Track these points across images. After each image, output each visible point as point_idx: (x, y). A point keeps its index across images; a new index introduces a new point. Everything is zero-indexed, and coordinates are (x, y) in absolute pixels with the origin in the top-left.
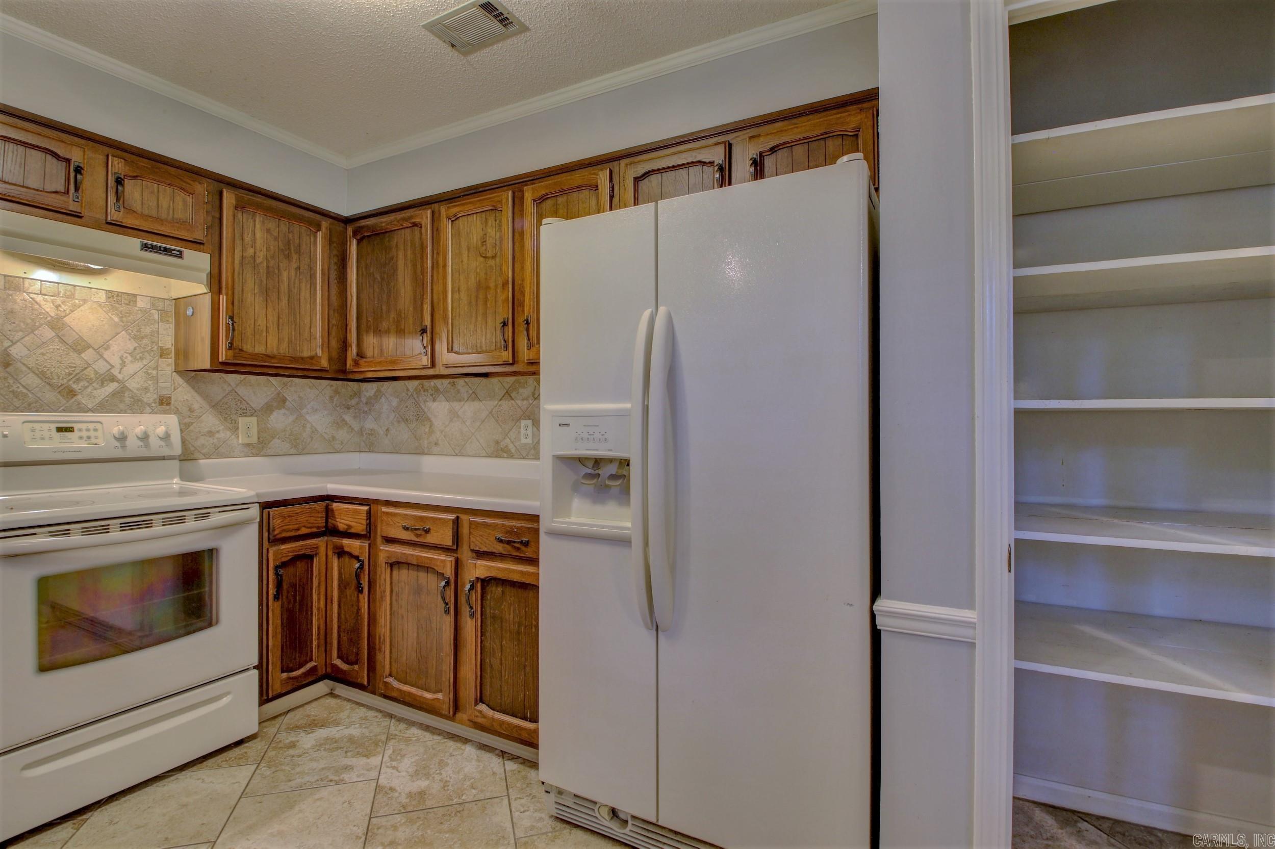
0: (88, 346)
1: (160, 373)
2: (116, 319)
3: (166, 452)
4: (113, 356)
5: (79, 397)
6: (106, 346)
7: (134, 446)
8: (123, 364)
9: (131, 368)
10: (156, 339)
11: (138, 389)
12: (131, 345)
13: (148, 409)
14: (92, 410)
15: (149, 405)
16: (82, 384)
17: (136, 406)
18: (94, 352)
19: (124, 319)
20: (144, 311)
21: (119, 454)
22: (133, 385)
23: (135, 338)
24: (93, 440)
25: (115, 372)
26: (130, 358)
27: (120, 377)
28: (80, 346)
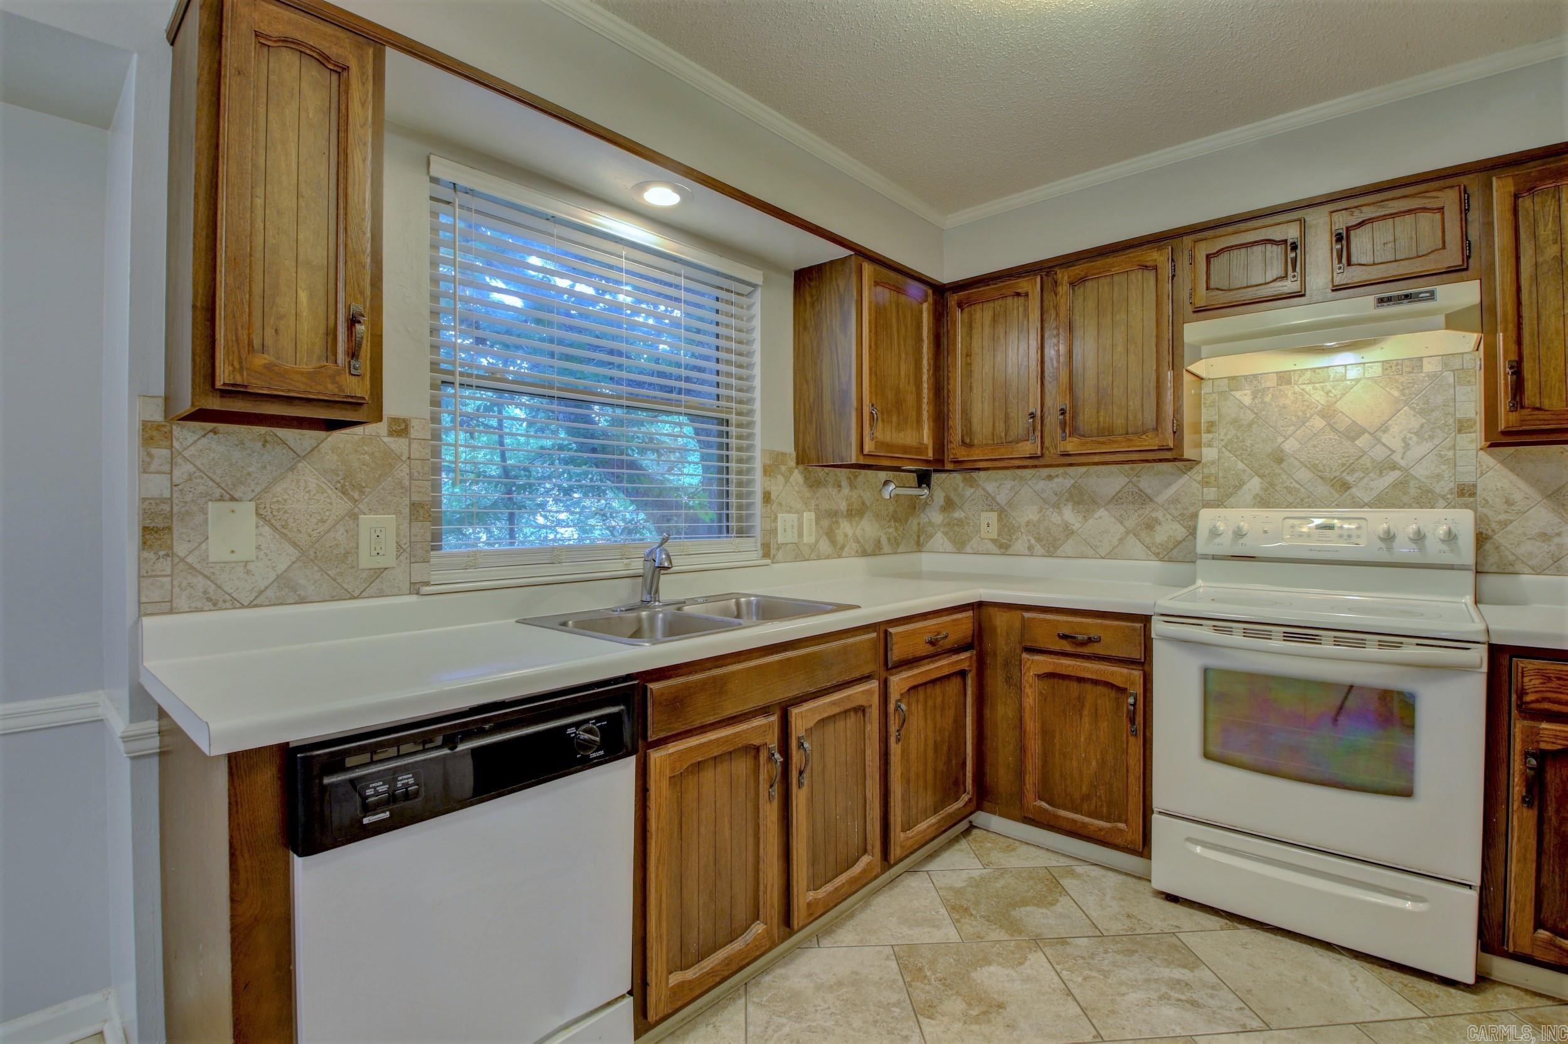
0: (1363, 431)
1: (1459, 453)
2: (1396, 393)
3: (1450, 559)
4: (1392, 439)
5: (1354, 490)
6: (1384, 428)
7: (1404, 550)
8: (1407, 446)
9: (1419, 450)
10: (1451, 410)
11: (1427, 478)
12: (1416, 423)
13: (1442, 502)
14: (1368, 505)
15: (1443, 497)
16: (1357, 475)
17: (1426, 499)
18: (1370, 437)
19: (1407, 391)
20: (1433, 376)
21: (1385, 557)
22: (1420, 472)
23: (1422, 412)
24: (1354, 540)
25: (1397, 457)
26: (1415, 438)
27: (1403, 463)
28: (1354, 432)
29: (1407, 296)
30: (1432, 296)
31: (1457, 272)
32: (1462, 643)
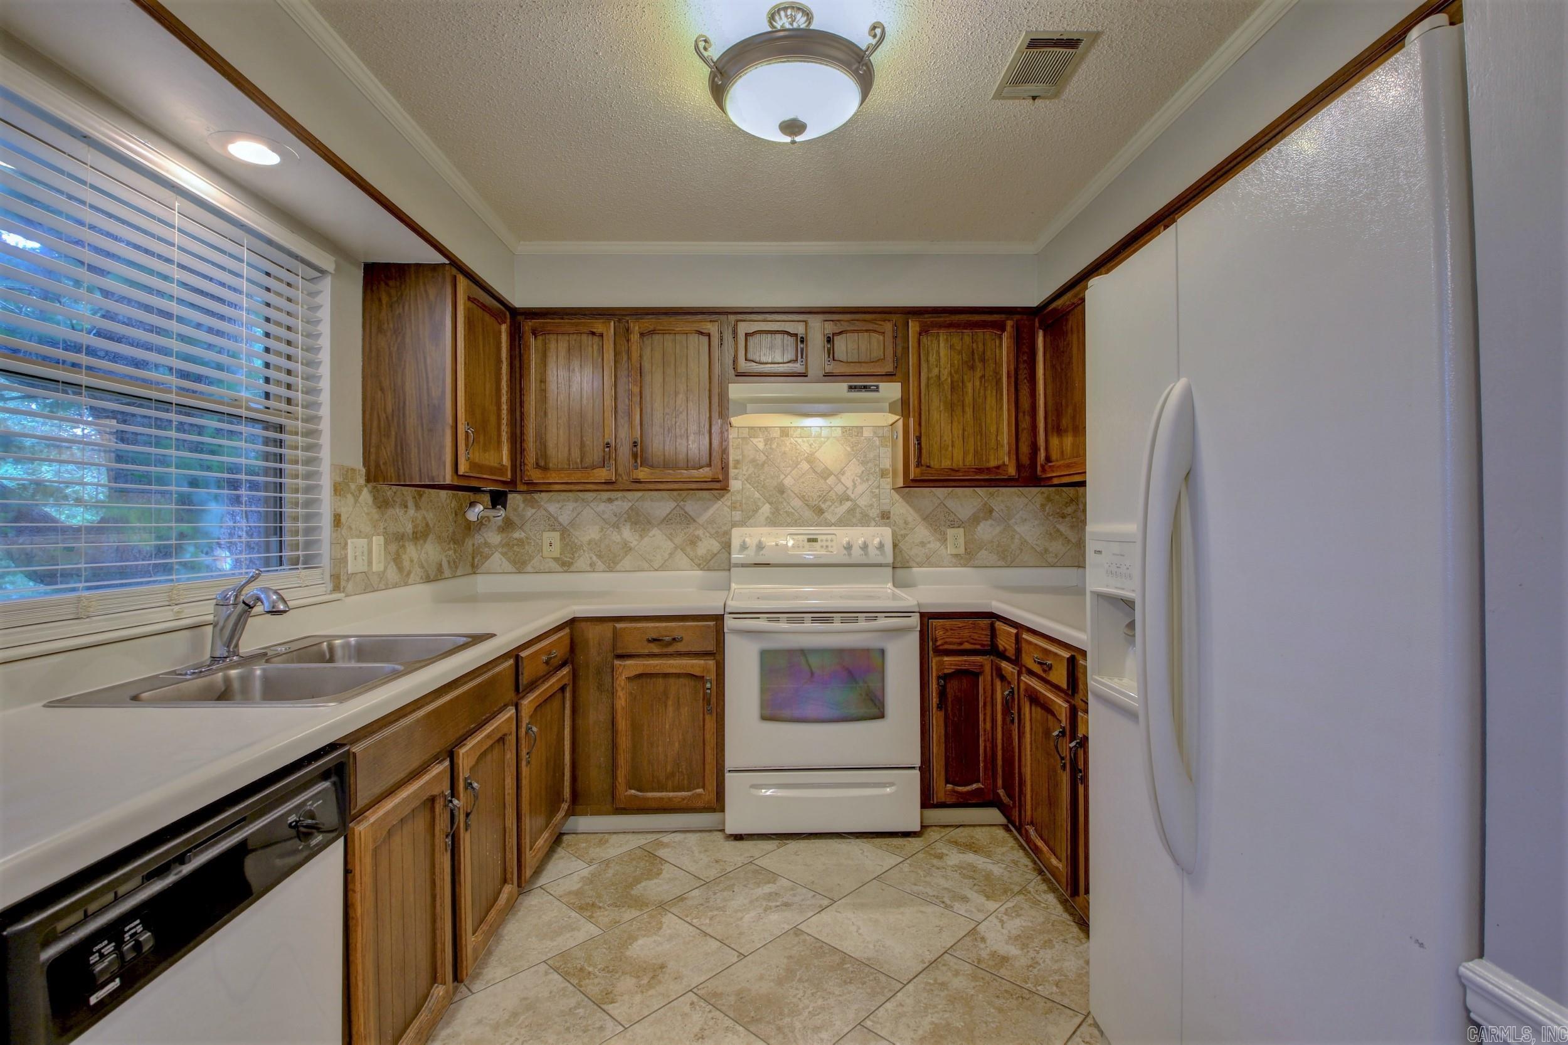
0: (831, 473)
1: (882, 491)
2: (849, 449)
3: (880, 560)
4: (847, 480)
5: (826, 514)
6: (842, 472)
7: (857, 555)
8: (855, 486)
9: (861, 488)
10: (878, 462)
11: (865, 506)
12: (859, 469)
13: (873, 523)
14: (834, 525)
15: (874, 519)
16: (829, 503)
17: (865, 520)
18: (835, 478)
19: (855, 448)
20: (869, 439)
21: (846, 560)
22: (862, 502)
23: (863, 463)
24: (830, 549)
25: (849, 492)
26: (859, 481)
27: (852, 496)
28: (825, 474)
29: (865, 387)
30: (877, 389)
31: (889, 376)
32: (905, 613)
